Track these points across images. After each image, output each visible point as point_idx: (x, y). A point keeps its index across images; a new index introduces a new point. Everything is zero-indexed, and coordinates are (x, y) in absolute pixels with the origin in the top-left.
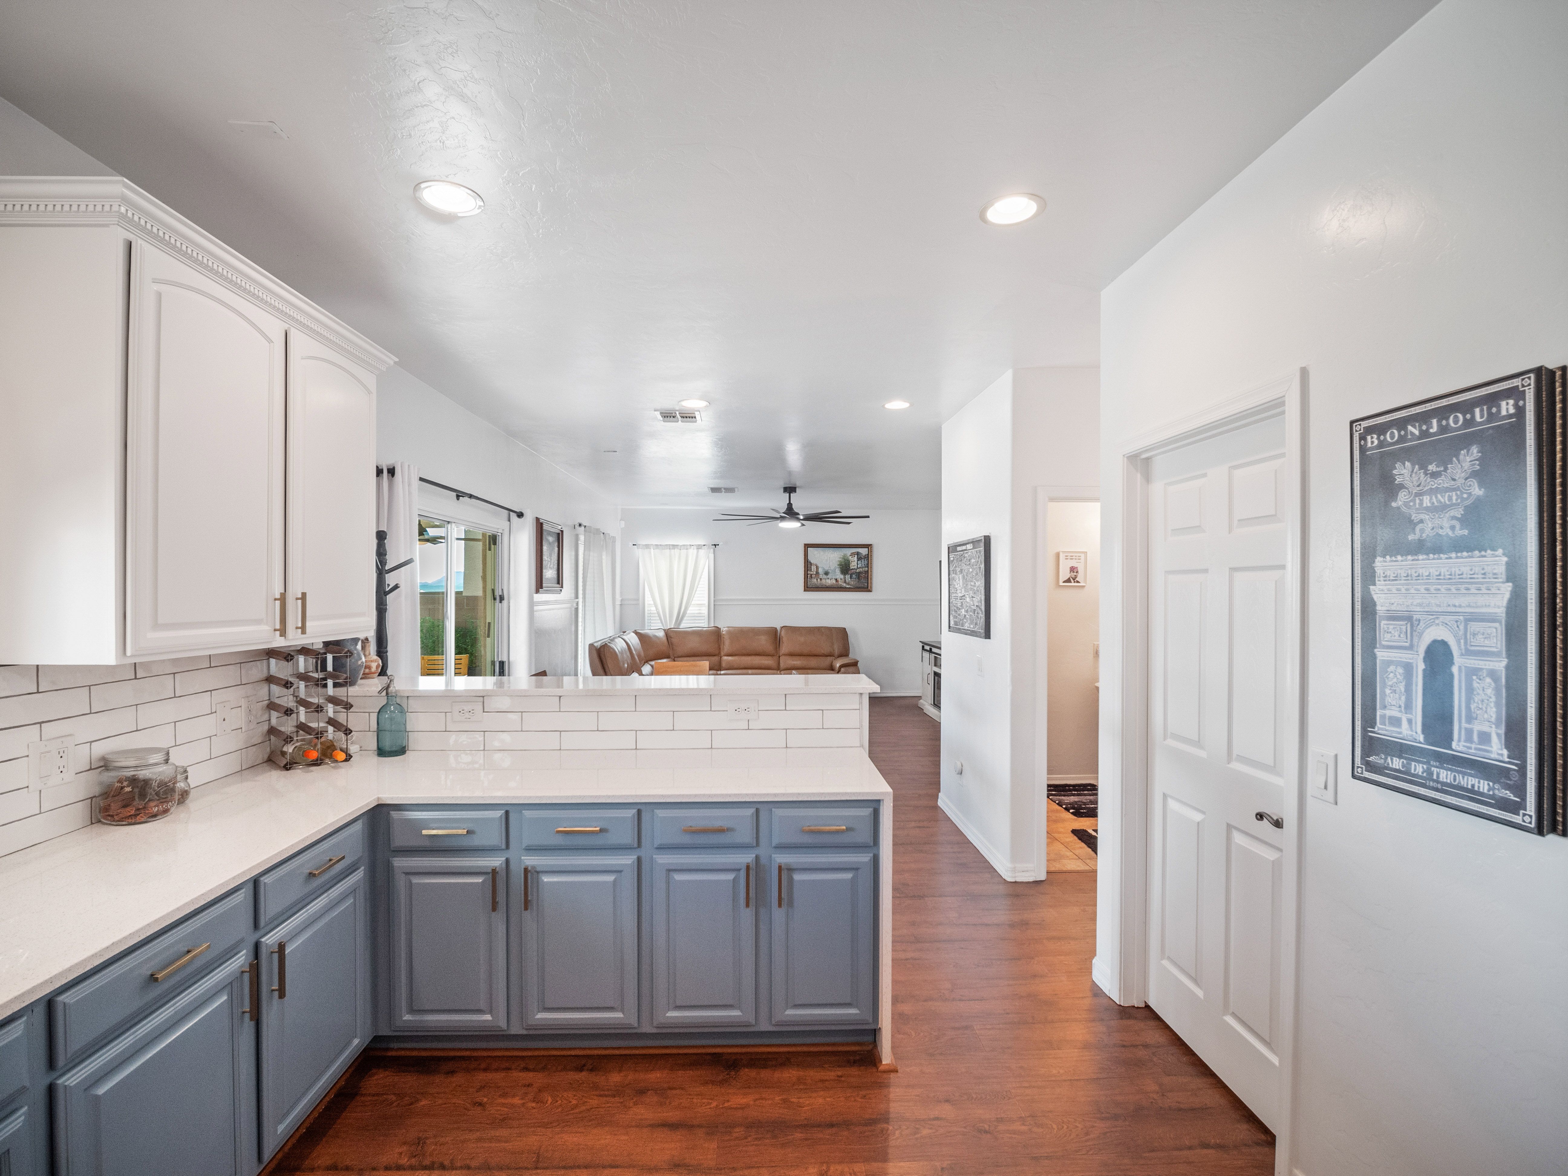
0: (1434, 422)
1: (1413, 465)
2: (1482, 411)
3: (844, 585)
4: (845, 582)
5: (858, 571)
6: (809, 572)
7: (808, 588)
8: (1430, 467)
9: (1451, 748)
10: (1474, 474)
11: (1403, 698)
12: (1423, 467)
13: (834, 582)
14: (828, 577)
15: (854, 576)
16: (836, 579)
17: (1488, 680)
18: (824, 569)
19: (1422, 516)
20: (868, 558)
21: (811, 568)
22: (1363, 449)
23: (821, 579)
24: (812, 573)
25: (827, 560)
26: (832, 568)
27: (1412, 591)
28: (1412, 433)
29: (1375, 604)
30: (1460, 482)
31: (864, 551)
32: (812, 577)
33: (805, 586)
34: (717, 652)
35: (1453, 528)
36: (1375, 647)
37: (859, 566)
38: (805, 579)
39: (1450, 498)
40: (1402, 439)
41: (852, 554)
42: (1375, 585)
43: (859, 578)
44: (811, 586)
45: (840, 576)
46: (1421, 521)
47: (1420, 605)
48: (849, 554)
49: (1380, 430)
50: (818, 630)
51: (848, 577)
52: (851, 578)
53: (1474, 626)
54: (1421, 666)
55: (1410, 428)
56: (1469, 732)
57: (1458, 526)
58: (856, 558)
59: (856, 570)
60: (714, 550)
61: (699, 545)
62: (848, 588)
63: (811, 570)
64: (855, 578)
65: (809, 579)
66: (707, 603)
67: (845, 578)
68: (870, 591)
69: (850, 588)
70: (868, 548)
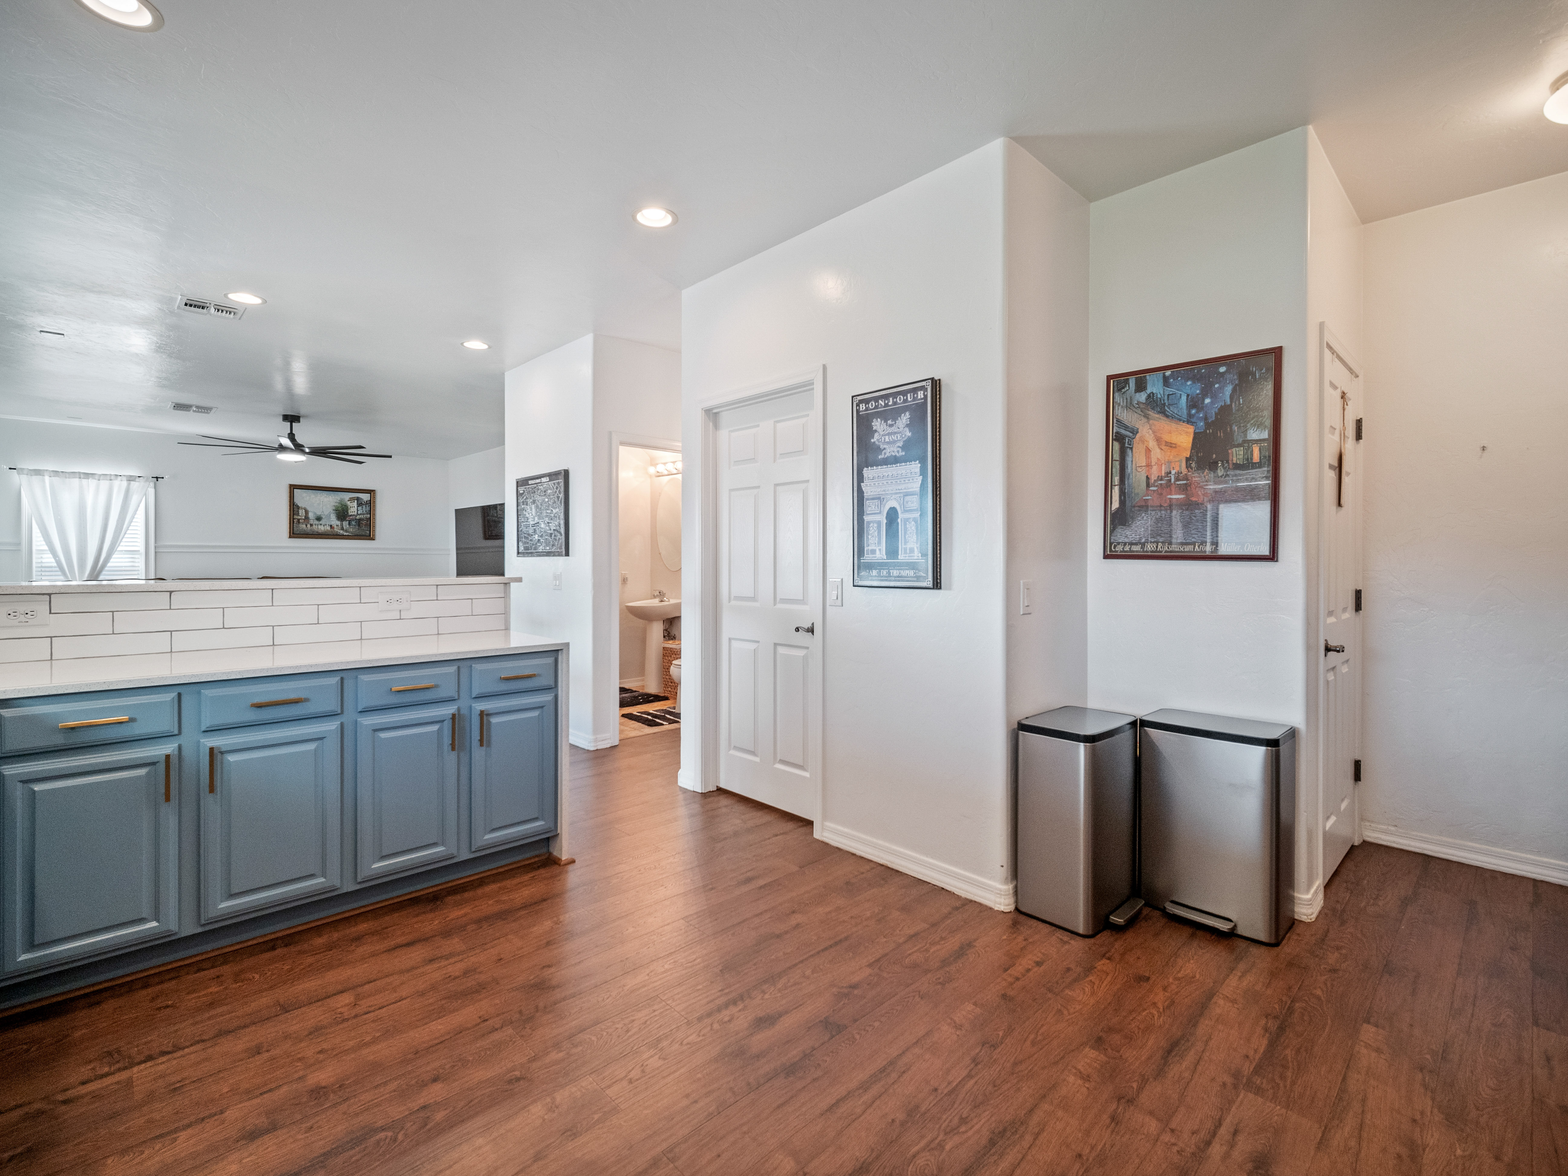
0: (891, 399)
1: (881, 421)
2: (911, 395)
3: (341, 532)
4: (342, 529)
5: (358, 517)
6: (295, 516)
7: (294, 534)
8: (889, 422)
9: (898, 559)
10: (907, 426)
11: (877, 539)
12: (886, 421)
13: (329, 528)
14: (321, 522)
15: (353, 523)
16: (331, 526)
17: (913, 523)
18: (315, 514)
19: (885, 446)
20: (371, 505)
21: (298, 512)
22: (858, 411)
23: (311, 525)
24: (299, 517)
25: (319, 504)
26: (326, 513)
27: (881, 484)
28: (881, 404)
29: (863, 493)
30: (901, 429)
31: (365, 497)
32: (299, 522)
33: (290, 533)
35: (898, 452)
36: (864, 515)
37: (359, 512)
38: (290, 524)
39: (897, 437)
40: (876, 407)
41: (351, 499)
42: (863, 482)
43: (359, 525)
44: (298, 532)
45: (335, 522)
46: (885, 449)
47: (884, 491)
48: (347, 499)
49: (867, 401)
51: (346, 524)
52: (349, 524)
53: (908, 498)
54: (885, 521)
55: (880, 401)
56: (905, 549)
57: (900, 450)
58: (355, 504)
59: (356, 516)
60: (155, 484)
61: (131, 476)
62: (345, 535)
63: (298, 515)
64: (355, 525)
65: (295, 524)
66: (141, 547)
67: (342, 525)
68: (374, 540)
69: (348, 535)
70: (371, 494)
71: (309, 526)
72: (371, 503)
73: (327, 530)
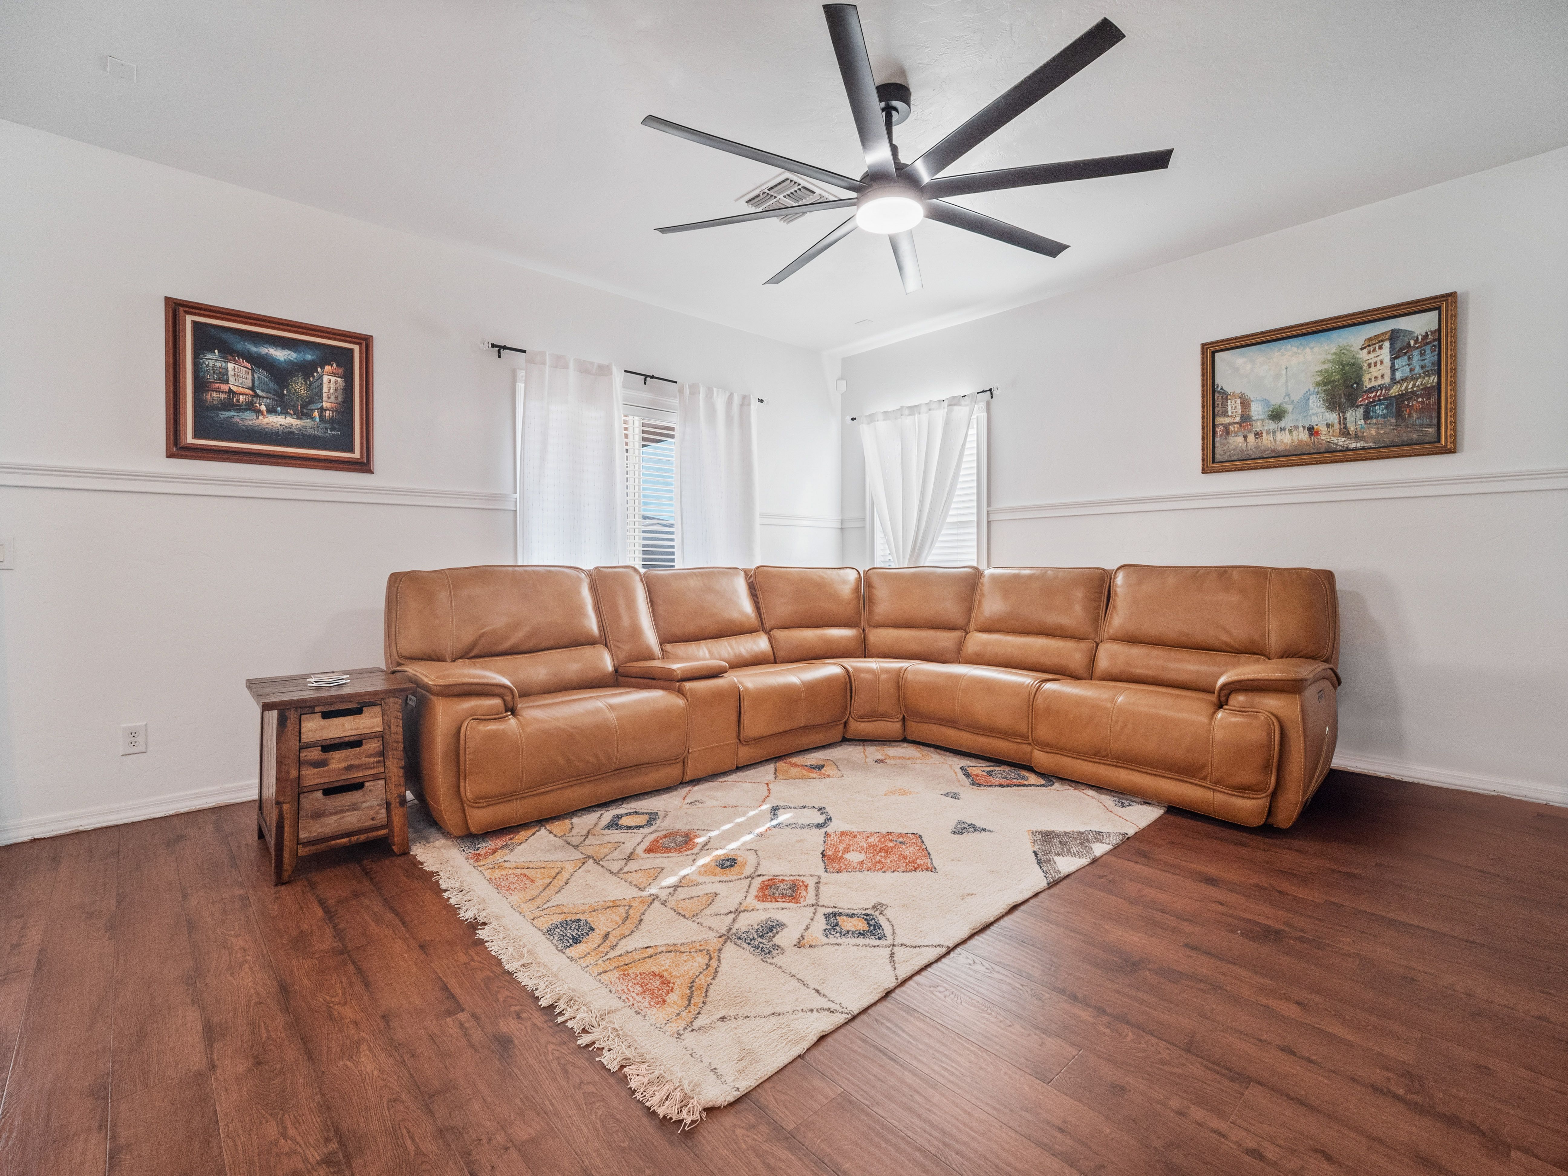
3: (1342, 441)
4: (1345, 432)
5: (1394, 391)
6: (1219, 420)
7: (1214, 464)
13: (1304, 436)
14: (1282, 424)
15: (1379, 410)
18: (1267, 403)
20: (1441, 343)
21: (1225, 406)
23: (1258, 435)
24: (1227, 420)
26: (1297, 396)
32: (1227, 432)
33: (1203, 460)
34: (961, 621)
37: (1398, 375)
38: (1203, 439)
41: (1372, 343)
43: (1399, 415)
44: (1226, 458)
45: (1324, 417)
48: (1362, 343)
50: (1223, 573)
51: (1356, 415)
52: (1367, 416)
58: (1385, 353)
59: (1388, 388)
60: (988, 404)
61: (954, 398)
62: (1355, 449)
63: (1225, 414)
64: (1384, 416)
65: (1217, 439)
66: (974, 518)
67: (1343, 422)
68: (1452, 451)
69: (1363, 448)
70: (1439, 308)
71: (1251, 437)
72: (1439, 340)
73: (1300, 441)
